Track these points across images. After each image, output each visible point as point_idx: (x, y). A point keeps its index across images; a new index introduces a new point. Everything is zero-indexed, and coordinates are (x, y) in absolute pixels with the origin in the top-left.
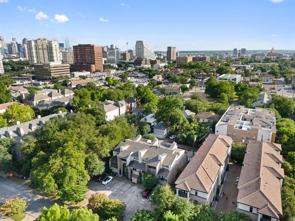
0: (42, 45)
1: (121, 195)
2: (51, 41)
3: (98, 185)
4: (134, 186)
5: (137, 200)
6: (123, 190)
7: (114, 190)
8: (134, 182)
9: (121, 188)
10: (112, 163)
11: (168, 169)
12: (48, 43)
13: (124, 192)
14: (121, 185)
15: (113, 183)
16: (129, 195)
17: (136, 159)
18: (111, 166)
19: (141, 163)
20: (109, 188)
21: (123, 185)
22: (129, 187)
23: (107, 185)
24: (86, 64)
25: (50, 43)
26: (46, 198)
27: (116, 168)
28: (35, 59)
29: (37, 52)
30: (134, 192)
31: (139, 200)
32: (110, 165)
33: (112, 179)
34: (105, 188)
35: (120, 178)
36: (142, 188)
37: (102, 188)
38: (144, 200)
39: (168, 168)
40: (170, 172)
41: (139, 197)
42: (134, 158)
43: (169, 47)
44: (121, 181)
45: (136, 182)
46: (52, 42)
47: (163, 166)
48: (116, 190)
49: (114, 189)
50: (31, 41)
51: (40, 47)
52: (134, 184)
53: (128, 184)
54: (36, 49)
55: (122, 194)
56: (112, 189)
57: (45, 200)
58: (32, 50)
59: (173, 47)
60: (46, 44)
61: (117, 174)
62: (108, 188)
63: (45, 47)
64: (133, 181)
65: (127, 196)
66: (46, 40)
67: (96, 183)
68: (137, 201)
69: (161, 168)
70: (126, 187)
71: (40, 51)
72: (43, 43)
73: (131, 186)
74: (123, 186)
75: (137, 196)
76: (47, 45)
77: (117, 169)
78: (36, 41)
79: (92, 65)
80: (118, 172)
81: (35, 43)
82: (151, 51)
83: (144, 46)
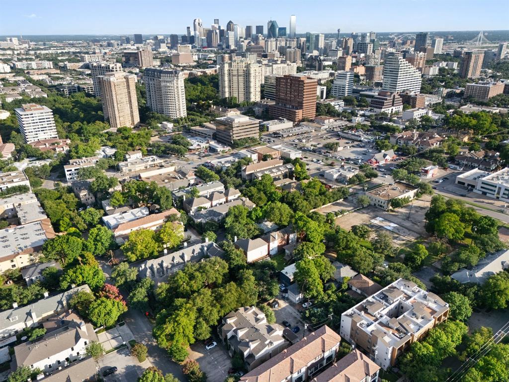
0: (238, 70)
1: (214, 365)
7: (212, 358)
9: (218, 358)
12: (245, 67)
13: (218, 363)
14: (219, 355)
15: (213, 350)
17: (236, 336)
21: (221, 355)
22: (224, 359)
24: (291, 107)
25: (248, 66)
28: (227, 90)
29: (230, 80)
35: (222, 347)
46: (252, 65)
51: (235, 73)
52: (229, 357)
53: (224, 355)
54: (229, 74)
60: (242, 67)
63: (241, 73)
66: (244, 63)
71: (234, 78)
72: (239, 67)
73: (226, 359)
76: (244, 70)
78: (230, 64)
79: (297, 110)
81: (229, 67)
82: (414, 73)
83: (400, 68)
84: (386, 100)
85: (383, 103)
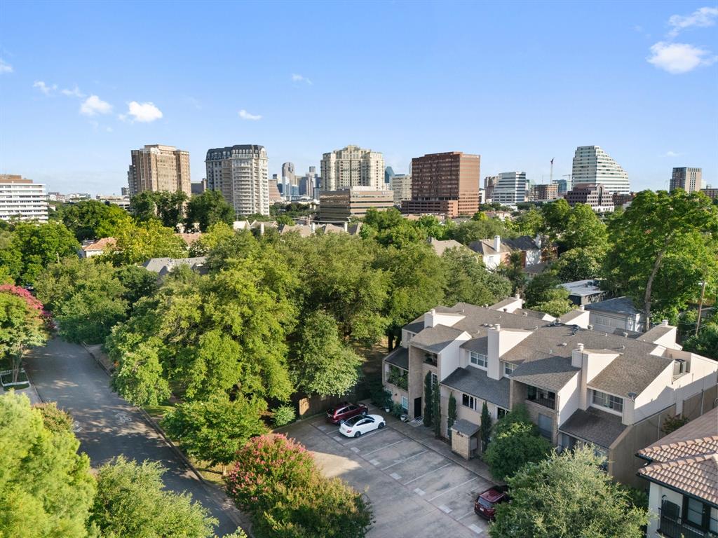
0: (351, 161)
1: (390, 483)
2: (369, 153)
3: (324, 433)
4: (455, 464)
5: (447, 520)
6: (405, 469)
7: (371, 461)
8: (459, 452)
9: (400, 461)
10: (391, 367)
11: (620, 418)
12: (362, 157)
13: (405, 476)
15: (377, 439)
16: (422, 493)
17: (481, 363)
18: (390, 381)
19: (498, 379)
20: (357, 451)
21: (414, 454)
22: (431, 465)
23: (353, 442)
24: (437, 199)
25: (366, 156)
26: (154, 435)
27: (401, 390)
29: (338, 178)
30: (446, 486)
31: (455, 523)
32: (385, 378)
33: (381, 427)
34: (343, 447)
35: (412, 429)
36: (486, 481)
37: (334, 445)
39: (621, 410)
40: (628, 429)
41: (460, 511)
42: (473, 360)
43: (677, 169)
44: (411, 439)
45: (466, 453)
46: (371, 155)
47: (594, 401)
48: (377, 464)
49: (373, 458)
50: (330, 153)
52: (455, 458)
53: (432, 454)
54: (337, 170)
55: (396, 481)
56: (366, 455)
57: (148, 439)
58: (329, 173)
59: (690, 170)
60: (357, 158)
61: (406, 412)
62: (353, 449)
63: (355, 165)
64: (455, 447)
65: (410, 495)
66: (360, 151)
67: (319, 428)
68: (443, 526)
69: (584, 408)
70: (420, 463)
71: (344, 173)
72: (352, 157)
73: (441, 464)
74: (411, 455)
75: (452, 504)
76: (359, 162)
77: (404, 392)
78: (339, 154)
79: (450, 201)
80: (411, 410)
81: (337, 158)
82: (618, 172)
83: (598, 161)
84: (589, 194)
85: (586, 197)
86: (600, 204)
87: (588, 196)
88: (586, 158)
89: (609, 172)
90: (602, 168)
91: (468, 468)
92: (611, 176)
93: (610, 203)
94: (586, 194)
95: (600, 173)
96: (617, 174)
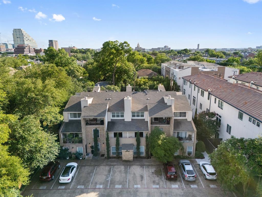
1: (121, 191)
3: (48, 189)
4: (130, 166)
5: (163, 190)
6: (117, 181)
8: (127, 159)
14: (106, 173)
16: (139, 186)
20: (83, 187)
21: (109, 171)
23: (73, 184)
30: (142, 177)
31: (167, 190)
34: (72, 190)
35: (92, 161)
37: (65, 192)
38: (177, 186)
40: (192, 122)
41: (161, 183)
43: (50, 40)
45: (132, 158)
48: (101, 187)
49: (96, 186)
52: (127, 163)
53: (116, 167)
55: (122, 188)
56: (91, 186)
62: (78, 187)
64: (124, 158)
65: (137, 190)
67: (41, 188)
68: (166, 194)
70: (118, 173)
73: (126, 168)
75: (155, 183)
82: (32, 40)
83: (24, 35)
84: (25, 48)
85: (24, 50)
86: (30, 53)
87: (25, 49)
88: (18, 34)
89: (29, 40)
90: (26, 38)
91: (137, 164)
92: (30, 42)
93: (34, 52)
94: (24, 48)
95: (25, 40)
96: (32, 41)
